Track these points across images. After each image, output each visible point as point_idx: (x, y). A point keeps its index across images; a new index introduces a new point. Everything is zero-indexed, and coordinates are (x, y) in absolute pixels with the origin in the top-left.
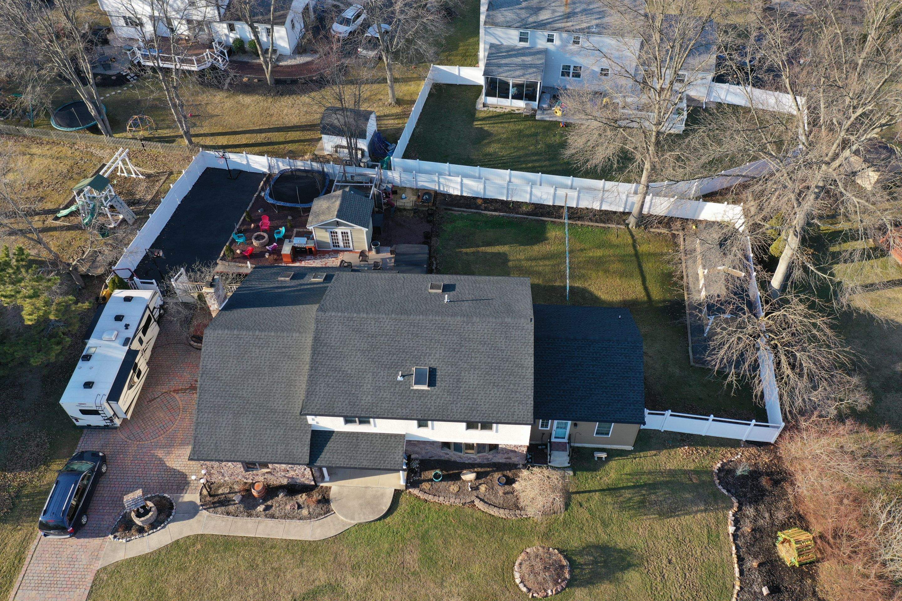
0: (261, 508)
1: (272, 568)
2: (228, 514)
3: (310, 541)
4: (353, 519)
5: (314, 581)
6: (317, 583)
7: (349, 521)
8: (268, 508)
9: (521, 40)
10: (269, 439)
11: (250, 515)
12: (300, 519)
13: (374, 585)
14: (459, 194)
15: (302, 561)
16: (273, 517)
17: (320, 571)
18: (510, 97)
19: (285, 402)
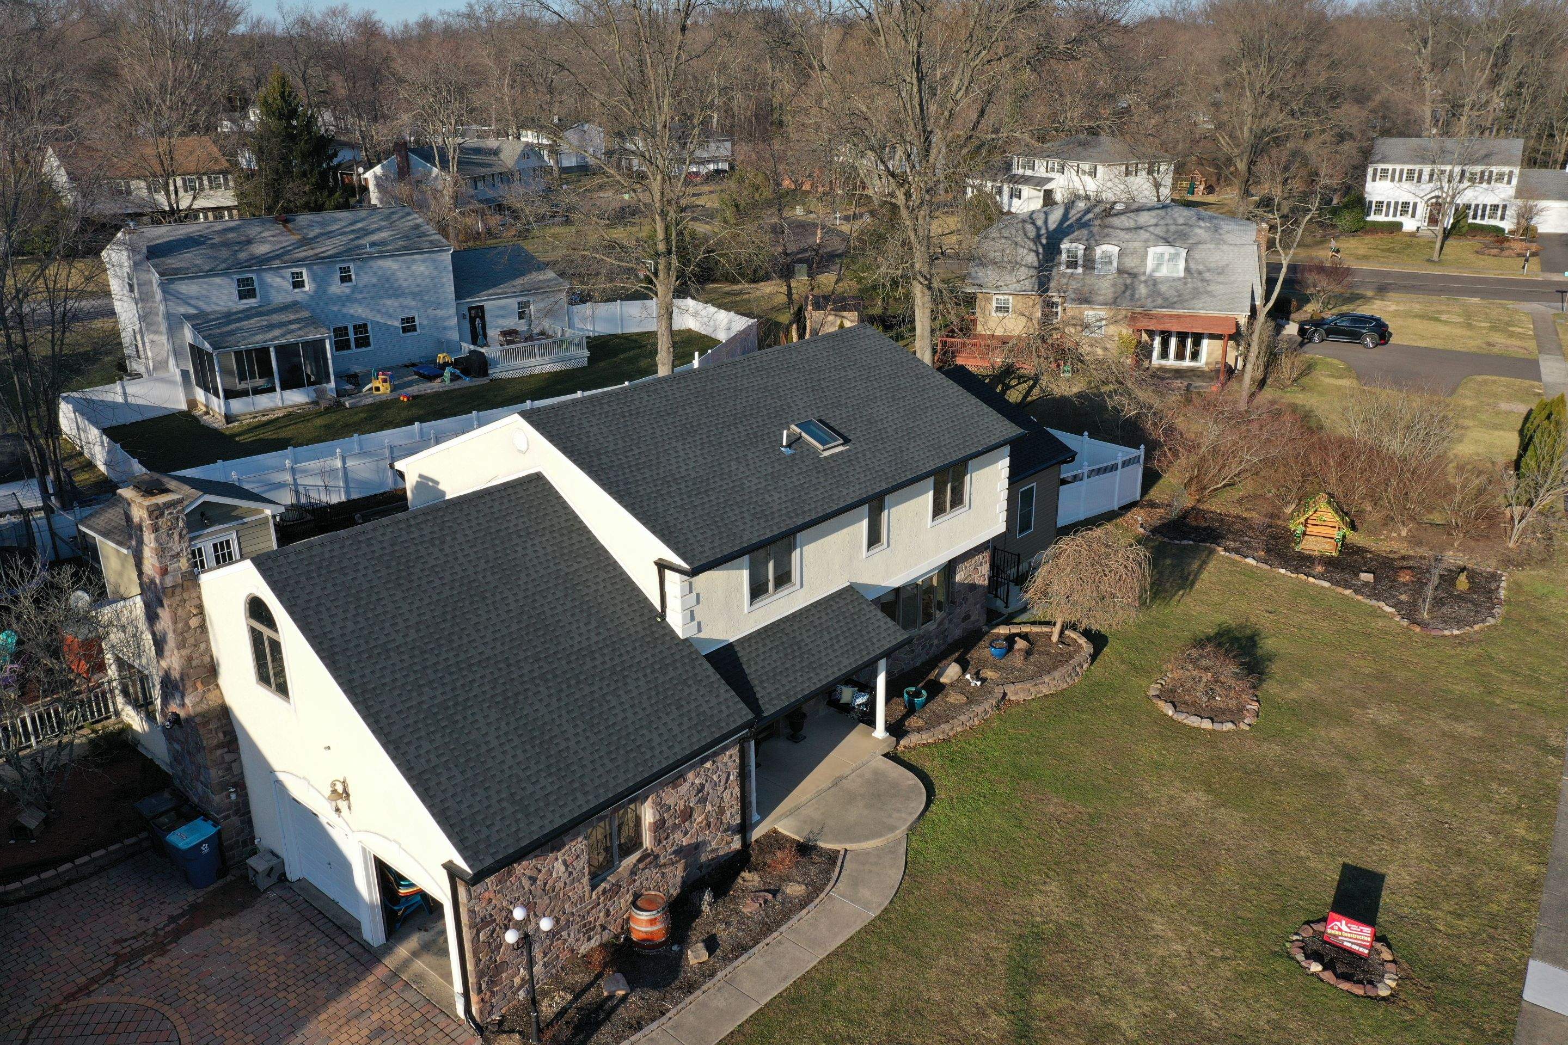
0: (696, 955)
1: (887, 1015)
2: (637, 1026)
3: (878, 917)
4: (892, 829)
5: (988, 959)
6: (998, 957)
7: (891, 836)
8: (711, 944)
9: (243, 295)
10: (629, 714)
11: (691, 988)
12: (803, 907)
13: (1078, 879)
14: (343, 499)
15: (918, 954)
16: (742, 948)
17: (973, 936)
18: (278, 389)
19: (594, 624)
